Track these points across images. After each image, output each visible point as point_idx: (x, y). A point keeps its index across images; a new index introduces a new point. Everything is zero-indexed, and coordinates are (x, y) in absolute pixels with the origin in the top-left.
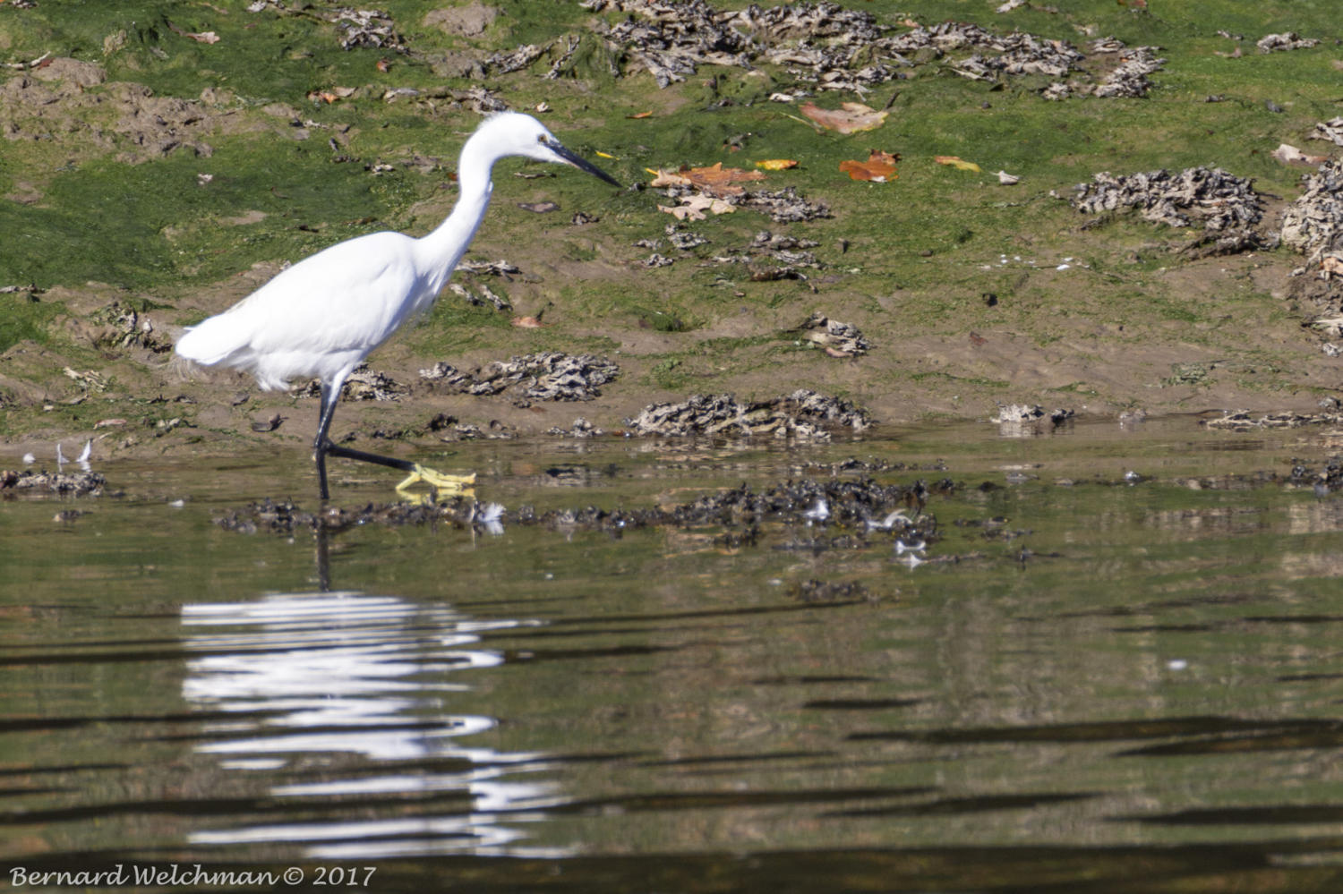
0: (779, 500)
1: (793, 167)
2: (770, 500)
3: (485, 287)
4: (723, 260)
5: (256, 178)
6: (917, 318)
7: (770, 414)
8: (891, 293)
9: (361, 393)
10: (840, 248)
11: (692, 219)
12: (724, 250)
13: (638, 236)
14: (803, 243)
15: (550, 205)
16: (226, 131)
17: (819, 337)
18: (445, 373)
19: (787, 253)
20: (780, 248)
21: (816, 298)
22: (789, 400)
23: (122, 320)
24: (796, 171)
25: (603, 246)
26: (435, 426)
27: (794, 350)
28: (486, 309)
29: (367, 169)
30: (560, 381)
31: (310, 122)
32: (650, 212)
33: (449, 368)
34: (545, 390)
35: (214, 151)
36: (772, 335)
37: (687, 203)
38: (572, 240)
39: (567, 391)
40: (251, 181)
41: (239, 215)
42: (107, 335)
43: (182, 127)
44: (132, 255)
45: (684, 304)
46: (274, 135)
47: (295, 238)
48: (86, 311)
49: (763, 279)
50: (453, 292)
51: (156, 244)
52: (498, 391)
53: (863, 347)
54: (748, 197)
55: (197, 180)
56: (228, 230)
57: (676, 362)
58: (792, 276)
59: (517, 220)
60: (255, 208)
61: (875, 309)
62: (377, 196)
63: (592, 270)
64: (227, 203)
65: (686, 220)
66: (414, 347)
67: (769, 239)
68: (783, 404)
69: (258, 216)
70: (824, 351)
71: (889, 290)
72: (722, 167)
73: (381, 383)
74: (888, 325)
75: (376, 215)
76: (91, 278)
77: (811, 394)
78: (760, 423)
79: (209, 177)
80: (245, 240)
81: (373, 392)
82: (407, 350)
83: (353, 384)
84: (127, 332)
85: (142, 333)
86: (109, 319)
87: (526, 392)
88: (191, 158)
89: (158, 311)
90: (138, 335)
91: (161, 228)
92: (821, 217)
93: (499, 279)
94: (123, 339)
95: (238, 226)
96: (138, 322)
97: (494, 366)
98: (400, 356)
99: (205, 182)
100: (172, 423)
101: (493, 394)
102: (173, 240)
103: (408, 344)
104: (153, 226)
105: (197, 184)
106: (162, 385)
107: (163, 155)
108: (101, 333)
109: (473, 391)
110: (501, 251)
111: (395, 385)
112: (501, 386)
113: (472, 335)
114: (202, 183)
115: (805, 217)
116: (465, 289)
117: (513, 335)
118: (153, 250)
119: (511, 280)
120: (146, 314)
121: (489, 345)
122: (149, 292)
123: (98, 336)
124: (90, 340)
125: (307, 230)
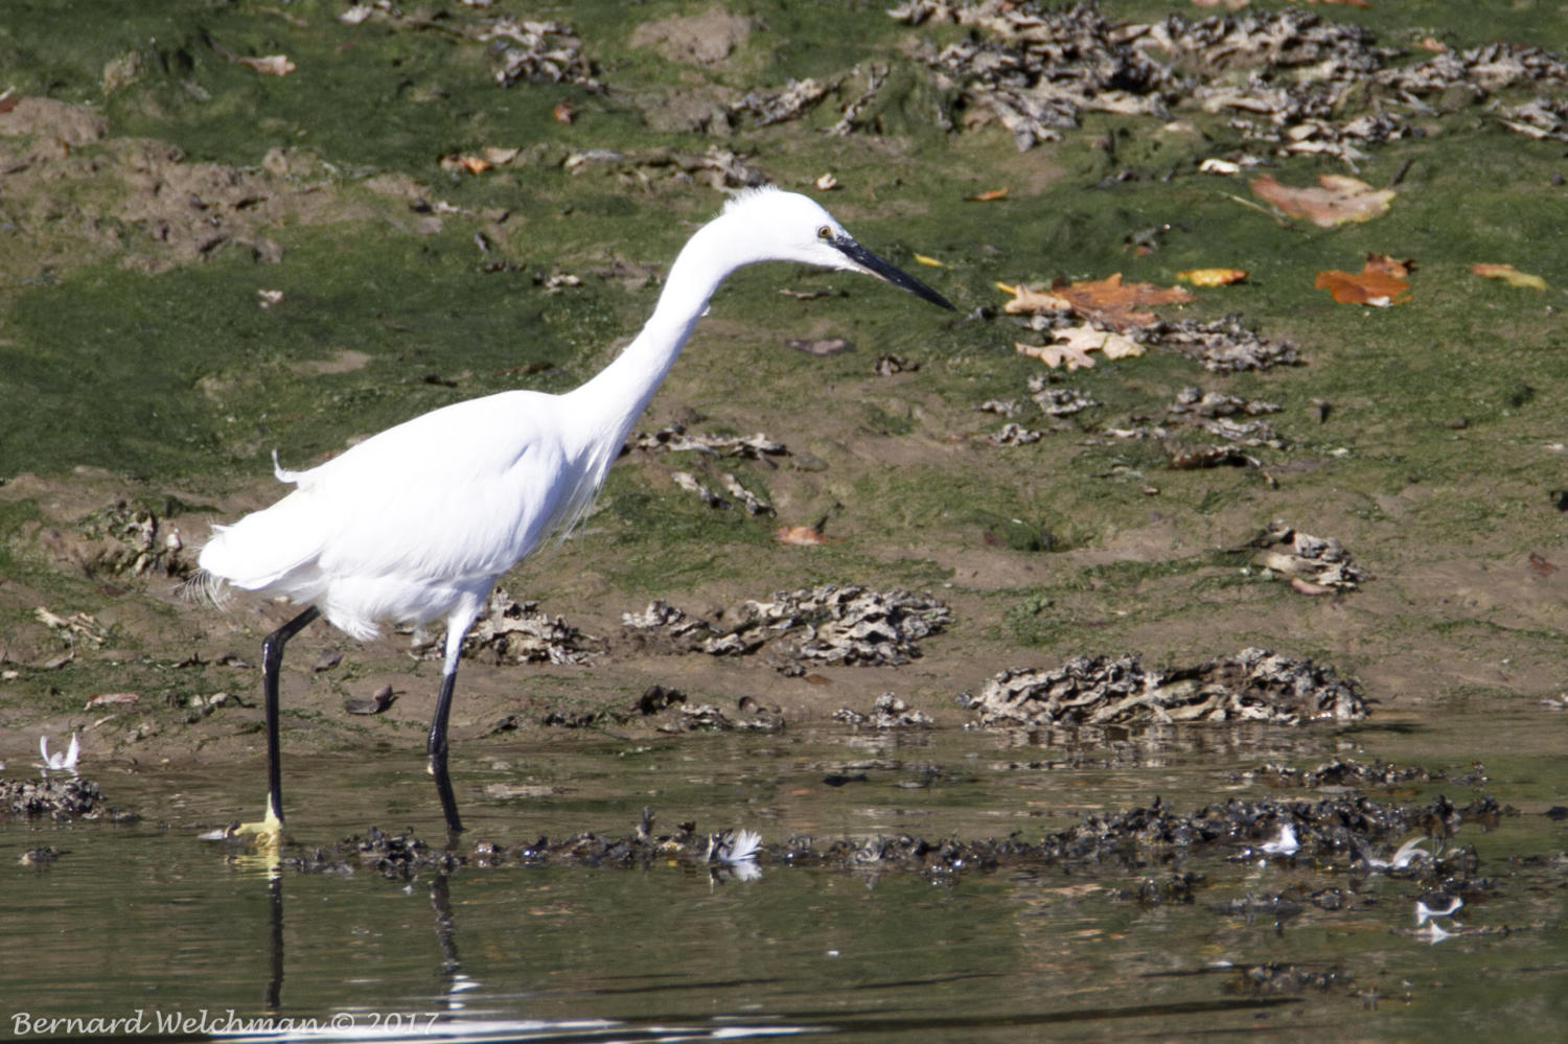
0: (1213, 823)
1: (1237, 282)
2: (1200, 824)
3: (730, 478)
4: (1122, 433)
5: (354, 296)
6: (1441, 530)
7: (1199, 688)
8: (1400, 489)
9: (525, 652)
10: (1316, 414)
11: (1072, 366)
12: (1125, 418)
13: (983, 394)
14: (1255, 406)
15: (838, 343)
16: (305, 219)
17: (1280, 561)
18: (664, 620)
19: (1228, 423)
20: (1216, 414)
21: (1276, 497)
22: (1230, 665)
23: (132, 530)
24: (1242, 289)
25: (926, 411)
26: (648, 705)
27: (1239, 582)
28: (732, 514)
29: (538, 283)
30: (854, 632)
31: (443, 205)
32: (1002, 355)
33: (671, 611)
34: (829, 647)
35: (285, 253)
36: (1204, 558)
37: (1064, 340)
38: (874, 400)
39: (865, 649)
40: (344, 303)
41: (326, 358)
42: (107, 555)
43: (232, 212)
44: (148, 423)
45: (1058, 506)
46: (384, 226)
47: (418, 396)
48: (73, 515)
49: (1189, 466)
50: (678, 485)
51: (190, 405)
52: (752, 649)
53: (1353, 578)
54: (1164, 330)
55: (256, 300)
56: (305, 381)
57: (1044, 602)
58: (1236, 460)
59: (785, 367)
60: (352, 346)
61: (1373, 516)
62: (555, 327)
63: (907, 450)
64: (306, 337)
65: (1063, 367)
66: (614, 577)
67: (1199, 399)
68: (1220, 671)
69: (355, 360)
70: (1288, 584)
71: (1396, 483)
72: (1122, 282)
73: (559, 635)
74: (1396, 542)
75: (551, 359)
76: (82, 460)
77: (1267, 655)
78: (1183, 703)
79: (276, 295)
80: (336, 399)
81: (546, 650)
82: (602, 581)
83: (513, 636)
84: (140, 549)
85: (166, 551)
86: (110, 528)
87: (798, 651)
88: (246, 263)
89: (192, 516)
90: (159, 555)
91: (197, 378)
92: (1284, 363)
93: (754, 464)
94: (134, 561)
95: (324, 376)
96: (159, 534)
97: (745, 607)
98: (591, 590)
99: (270, 303)
100: (214, 699)
101: (744, 653)
102: (217, 399)
103: (603, 571)
104: (183, 376)
105: (258, 307)
106: (198, 637)
107: (201, 258)
108: (97, 552)
109: (710, 649)
110: (757, 418)
111: (582, 638)
112: (756, 641)
113: (708, 556)
114: (264, 305)
115: (1259, 364)
116: (698, 481)
117: (776, 556)
118: (183, 416)
119: (775, 466)
120: (172, 521)
121: (736, 574)
122: (177, 484)
123: (93, 557)
124: (79, 564)
125: (438, 383)
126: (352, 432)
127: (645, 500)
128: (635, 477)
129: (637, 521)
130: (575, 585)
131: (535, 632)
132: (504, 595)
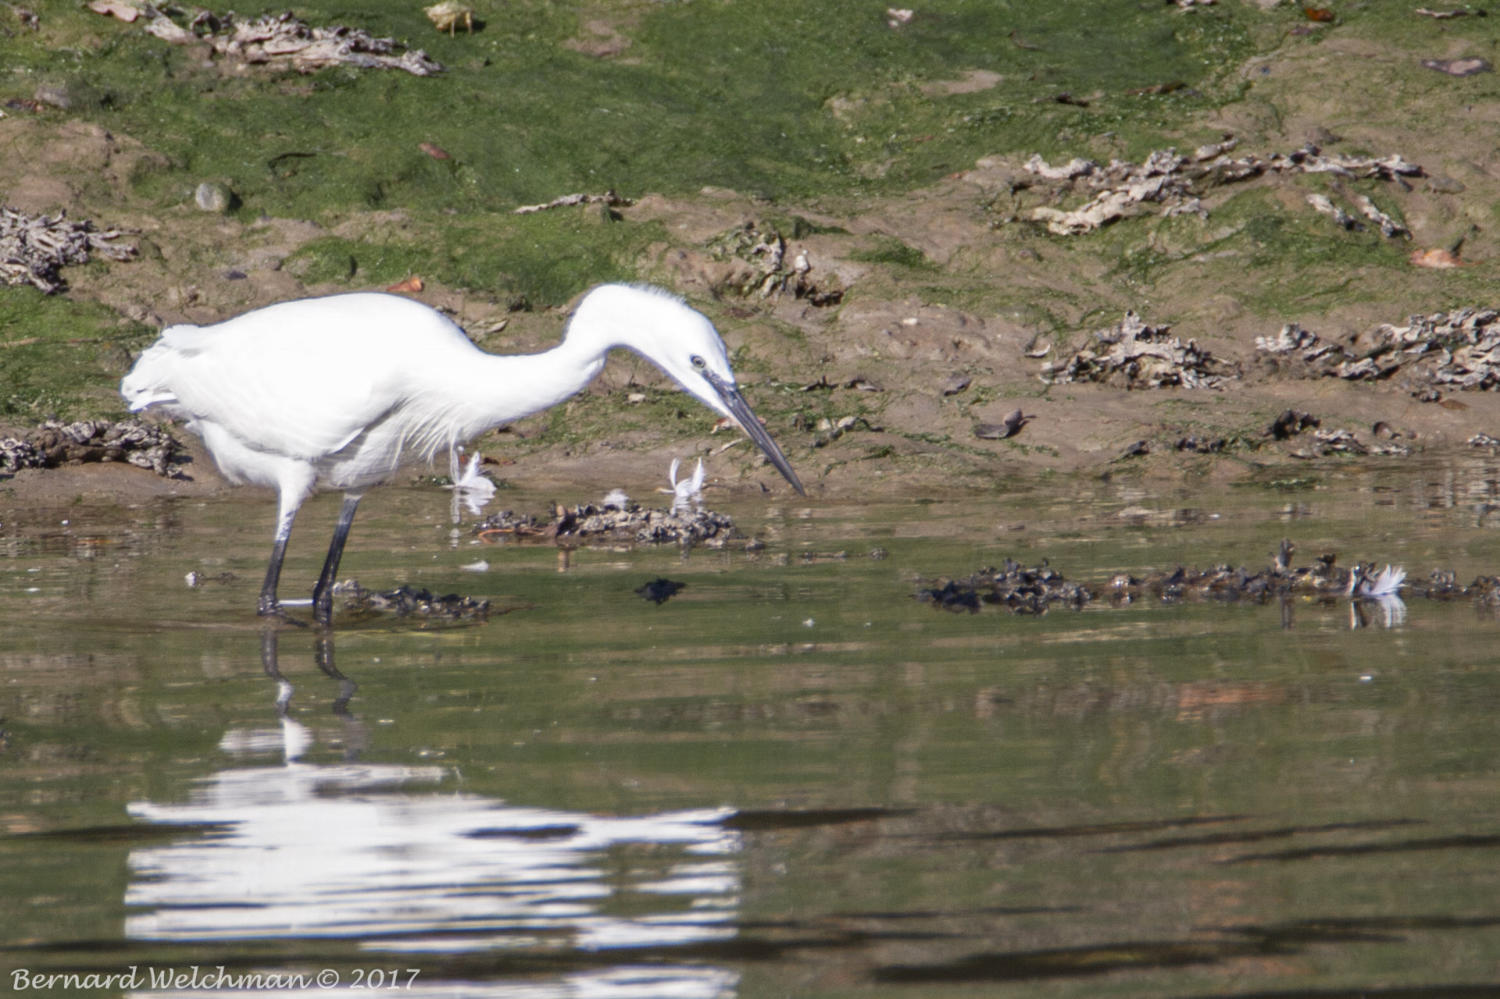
3: (1365, 199)
5: (985, 15)
9: (1157, 376)
15: (1476, 63)
18: (1298, 344)
23: (760, 252)
26: (1281, 431)
28: (1367, 237)
29: (1171, 2)
30: (1490, 357)
33: (1304, 335)
34: (1465, 372)
40: (975, 21)
41: (957, 77)
42: (735, 277)
44: (778, 144)
47: (1049, 116)
48: (700, 236)
50: (1312, 207)
51: (818, 125)
52: (1387, 374)
55: (886, 18)
56: (933, 100)
59: (1421, 87)
60: (983, 65)
62: (1188, 47)
64: (936, 57)
66: (1247, 300)
69: (986, 79)
73: (1191, 359)
75: (1184, 79)
76: (710, 180)
79: (906, 14)
80: (966, 119)
81: (1177, 374)
82: (1235, 305)
83: (1144, 360)
84: (768, 271)
85: (793, 273)
86: (738, 249)
87: (1434, 375)
89: (821, 237)
90: (787, 276)
91: (826, 98)
93: (1390, 186)
94: (762, 283)
95: (953, 95)
96: (787, 255)
97: (1380, 331)
98: (1224, 313)
99: (900, 22)
100: (842, 423)
101: (1378, 377)
102: (846, 119)
103: (1236, 294)
104: (812, 95)
105: (887, 26)
106: (826, 360)
108: (725, 272)
109: (1345, 374)
110: (1392, 139)
111: (1214, 362)
112: (1391, 365)
113: (1343, 279)
114: (894, 23)
116: (1332, 203)
117: (1412, 279)
118: (812, 136)
119: (1410, 188)
120: (800, 242)
121: (1371, 297)
122: (805, 205)
123: (721, 279)
124: (708, 287)
125: (1070, 103)
126: (982, 153)
127: (1279, 222)
128: (1268, 198)
129: (1271, 243)
130: (1207, 308)
131: (1167, 356)
132: (1135, 318)
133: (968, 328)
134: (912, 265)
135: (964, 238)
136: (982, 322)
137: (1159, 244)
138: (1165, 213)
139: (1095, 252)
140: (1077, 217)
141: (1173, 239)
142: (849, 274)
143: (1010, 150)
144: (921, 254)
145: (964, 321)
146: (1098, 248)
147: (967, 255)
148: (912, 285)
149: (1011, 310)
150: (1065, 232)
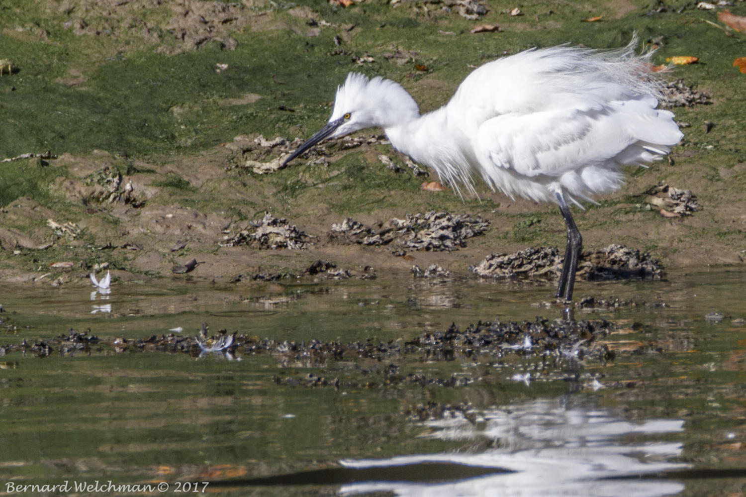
1: (694, 63)
5: (263, 67)
8: (733, 166)
9: (276, 243)
10: (705, 128)
16: (254, 29)
18: (351, 228)
21: (669, 169)
23: (108, 181)
24: (696, 66)
26: (313, 270)
27: (634, 211)
28: (405, 175)
29: (354, 61)
30: (433, 235)
31: (324, 22)
33: (355, 223)
35: (238, 45)
36: (622, 199)
39: (436, 243)
40: (259, 70)
41: (240, 97)
42: (96, 194)
43: (220, 25)
44: (143, 129)
46: (291, 32)
47: (273, 116)
48: (82, 174)
50: (380, 161)
51: (165, 120)
52: (386, 243)
55: (214, 68)
56: (223, 109)
57: (535, 220)
60: (254, 91)
61: (714, 179)
64: (234, 87)
66: (333, 206)
69: (253, 98)
70: (658, 212)
71: (732, 163)
73: (293, 235)
74: (721, 192)
76: (98, 147)
79: (225, 66)
80: (234, 117)
81: (286, 242)
82: (327, 209)
83: (271, 235)
84: (111, 191)
85: (124, 192)
86: (98, 181)
87: (406, 243)
88: (217, 50)
89: (140, 175)
90: (121, 194)
91: (170, 107)
92: (700, 103)
94: (109, 196)
95: (235, 106)
96: (122, 183)
97: (393, 222)
98: (321, 213)
99: (221, 70)
100: (102, 266)
101: (382, 244)
102: (178, 117)
103: (329, 203)
104: (164, 105)
105: (215, 71)
106: (124, 234)
107: (195, 47)
108: (91, 192)
109: (365, 242)
111: (306, 236)
112: (389, 238)
113: (382, 196)
114: (218, 71)
115: (687, 104)
116: (391, 159)
117: (416, 197)
118: (160, 125)
120: (130, 177)
121: (395, 205)
122: (143, 159)
123: (88, 195)
124: (81, 198)
125: (286, 110)
126: (237, 134)
127: (363, 168)
128: (360, 157)
129: (355, 179)
130: (313, 210)
131: (282, 233)
132: (269, 215)
133: (198, 218)
134: (181, 189)
135: (212, 175)
136: (205, 216)
137: (303, 179)
138: (308, 164)
139: (273, 182)
140: (267, 165)
141: (311, 176)
142: (150, 192)
143: (251, 133)
144: (188, 183)
145: (196, 216)
146: (275, 180)
147: (210, 184)
148: (178, 198)
149: (221, 210)
150: (261, 173)
